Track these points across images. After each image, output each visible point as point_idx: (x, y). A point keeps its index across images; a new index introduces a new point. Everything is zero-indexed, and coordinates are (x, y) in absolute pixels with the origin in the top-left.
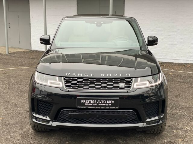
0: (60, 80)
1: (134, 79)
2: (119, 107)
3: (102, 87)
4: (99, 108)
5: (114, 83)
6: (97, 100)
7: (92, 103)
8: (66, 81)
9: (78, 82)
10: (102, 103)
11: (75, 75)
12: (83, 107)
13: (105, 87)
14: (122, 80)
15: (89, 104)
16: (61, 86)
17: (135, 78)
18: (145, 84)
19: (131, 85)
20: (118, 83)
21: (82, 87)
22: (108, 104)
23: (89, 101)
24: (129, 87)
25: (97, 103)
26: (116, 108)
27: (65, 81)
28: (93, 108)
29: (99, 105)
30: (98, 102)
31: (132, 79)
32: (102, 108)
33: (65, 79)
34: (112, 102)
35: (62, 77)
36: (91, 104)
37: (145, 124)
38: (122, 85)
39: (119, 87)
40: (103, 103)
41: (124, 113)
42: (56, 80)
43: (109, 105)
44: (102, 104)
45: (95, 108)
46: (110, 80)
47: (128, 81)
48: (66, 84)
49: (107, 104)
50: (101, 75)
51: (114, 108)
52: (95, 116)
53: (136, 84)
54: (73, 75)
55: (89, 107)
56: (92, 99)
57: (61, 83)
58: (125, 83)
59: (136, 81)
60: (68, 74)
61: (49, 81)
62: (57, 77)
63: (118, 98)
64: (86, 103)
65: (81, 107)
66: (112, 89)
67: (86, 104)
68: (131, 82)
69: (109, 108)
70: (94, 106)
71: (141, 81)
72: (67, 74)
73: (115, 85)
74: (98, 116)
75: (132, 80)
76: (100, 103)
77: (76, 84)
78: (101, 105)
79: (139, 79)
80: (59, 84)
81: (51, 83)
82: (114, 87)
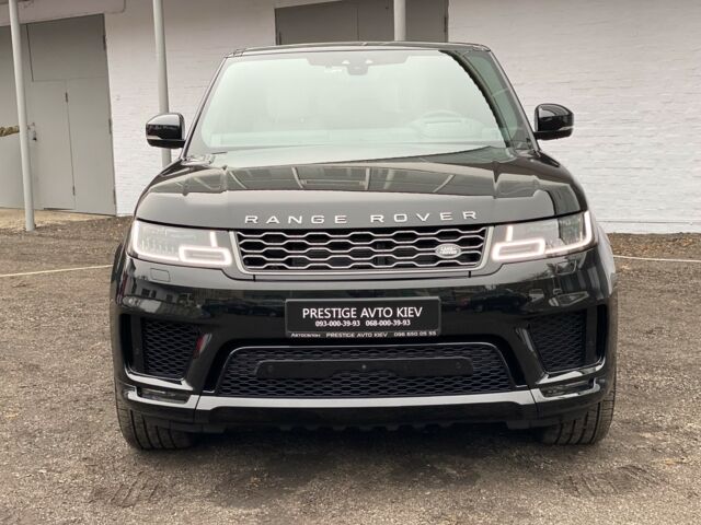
0: (223, 243)
1: (491, 229)
2: (439, 330)
3: (375, 261)
4: (369, 335)
5: (420, 244)
6: (360, 306)
7: (342, 320)
8: (246, 246)
9: (289, 246)
10: (376, 318)
11: (276, 220)
12: (309, 335)
13: (387, 261)
14: (448, 233)
15: (332, 324)
16: (227, 262)
17: (494, 225)
18: (534, 247)
19: (480, 249)
20: (434, 244)
21: (304, 262)
22: (401, 319)
23: (331, 312)
24: (475, 258)
25: (358, 318)
26: (430, 333)
27: (241, 246)
28: (347, 335)
29: (368, 323)
30: (364, 313)
31: (484, 231)
32: (380, 335)
33: (240, 238)
34: (414, 314)
35: (228, 230)
36: (338, 323)
37: (537, 392)
38: (448, 250)
39: (436, 259)
40: (383, 318)
41: (460, 354)
42: (208, 243)
43: (405, 322)
44: (378, 320)
45: (352, 335)
46: (405, 234)
47: (471, 237)
48: (243, 253)
49: (397, 319)
50: (372, 220)
51: (423, 333)
52: (355, 368)
53: (498, 247)
54: (270, 220)
55: (333, 335)
56: (342, 305)
57: (226, 252)
58: (459, 243)
59: (500, 237)
60: (251, 220)
61: (182, 249)
62: (212, 234)
63: (437, 298)
64: (319, 320)
65: (303, 335)
66: (414, 266)
67: (318, 324)
68: (482, 241)
69: (402, 334)
70: (351, 329)
71: (516, 237)
72: (247, 220)
73: (424, 252)
74: (364, 367)
75: (483, 233)
76: (370, 319)
77: (282, 254)
78: (375, 323)
79: (510, 228)
80: (221, 257)
81: (190, 254)
82: (421, 260)
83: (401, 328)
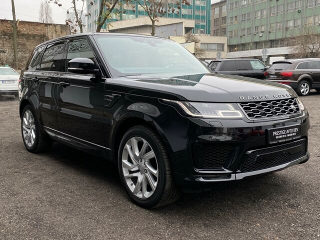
0: (237, 109)
2: (301, 135)
3: (282, 112)
6: (286, 129)
11: (250, 98)
16: (241, 116)
23: (280, 132)
27: (244, 109)
30: (287, 132)
31: (295, 100)
32: (290, 139)
34: (297, 130)
35: (236, 103)
36: (281, 137)
38: (293, 107)
40: (291, 133)
41: (301, 144)
43: (295, 134)
51: (298, 137)
55: (280, 141)
62: (230, 105)
67: (277, 137)
68: (297, 103)
70: (284, 138)
72: (241, 98)
73: (289, 108)
76: (288, 134)
81: (223, 114)
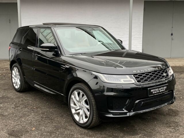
4: (160, 93)
5: (161, 74)
7: (156, 91)
9: (143, 77)
13: (159, 78)
14: (163, 71)
19: (168, 73)
21: (147, 80)
25: (159, 90)
26: (167, 91)
28: (157, 94)
33: (134, 76)
42: (127, 78)
46: (158, 72)
48: (136, 80)
49: (163, 89)
52: (157, 100)
54: (138, 72)
56: (157, 88)
57: (132, 80)
58: (165, 73)
60: (135, 72)
63: (168, 84)
64: (153, 92)
65: (151, 96)
75: (167, 70)
82: (163, 77)
83: (164, 91)
